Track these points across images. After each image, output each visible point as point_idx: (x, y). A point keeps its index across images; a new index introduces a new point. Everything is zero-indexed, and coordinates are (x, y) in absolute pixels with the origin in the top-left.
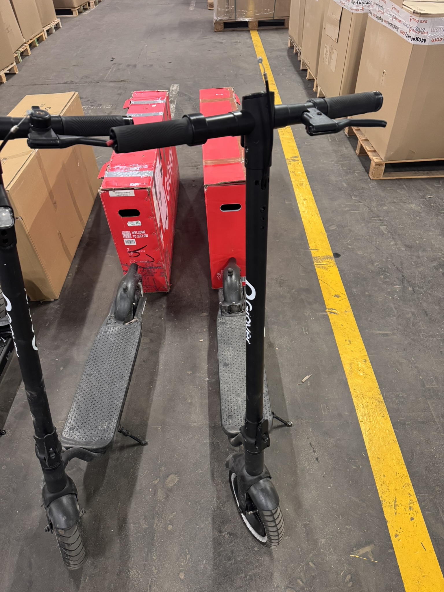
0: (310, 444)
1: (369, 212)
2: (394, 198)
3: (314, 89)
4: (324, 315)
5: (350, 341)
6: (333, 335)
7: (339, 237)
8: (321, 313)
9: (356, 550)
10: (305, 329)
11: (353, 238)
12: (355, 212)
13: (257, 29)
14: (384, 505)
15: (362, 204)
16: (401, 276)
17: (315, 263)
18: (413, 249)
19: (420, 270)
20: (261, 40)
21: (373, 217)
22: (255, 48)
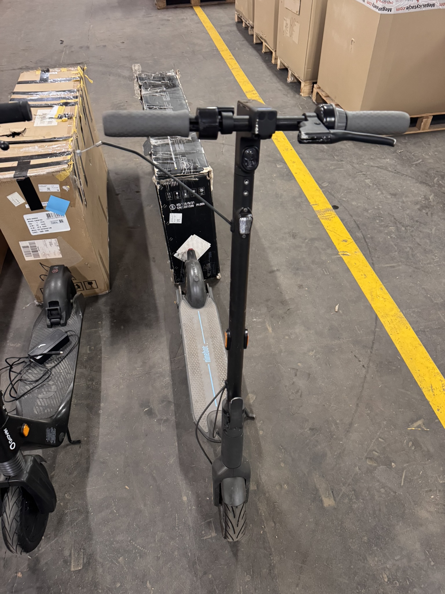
0: (355, 356)
1: (352, 169)
2: (371, 155)
3: (273, 61)
4: (338, 257)
5: (365, 275)
6: (350, 272)
7: (333, 192)
8: (335, 256)
9: (411, 424)
10: (325, 270)
11: (345, 192)
12: (341, 169)
13: (199, 4)
14: (424, 390)
15: (344, 162)
16: (393, 219)
17: (319, 216)
18: (397, 196)
19: (408, 212)
20: (207, 15)
21: (357, 173)
22: (204, 24)
